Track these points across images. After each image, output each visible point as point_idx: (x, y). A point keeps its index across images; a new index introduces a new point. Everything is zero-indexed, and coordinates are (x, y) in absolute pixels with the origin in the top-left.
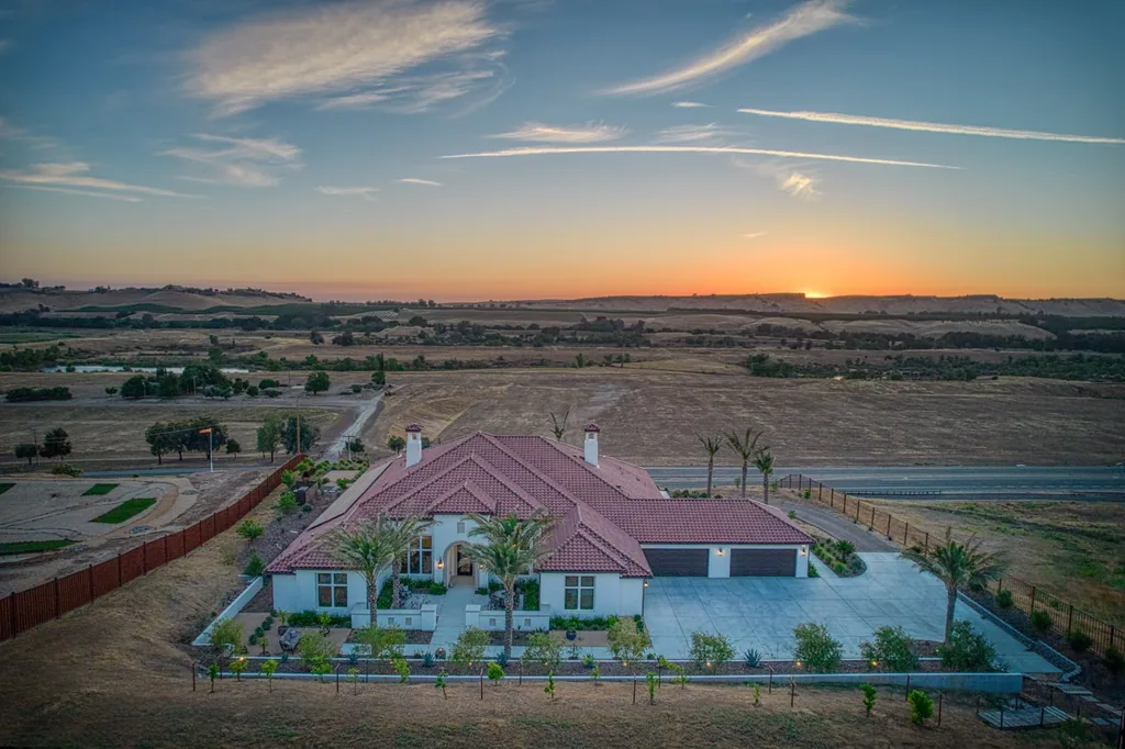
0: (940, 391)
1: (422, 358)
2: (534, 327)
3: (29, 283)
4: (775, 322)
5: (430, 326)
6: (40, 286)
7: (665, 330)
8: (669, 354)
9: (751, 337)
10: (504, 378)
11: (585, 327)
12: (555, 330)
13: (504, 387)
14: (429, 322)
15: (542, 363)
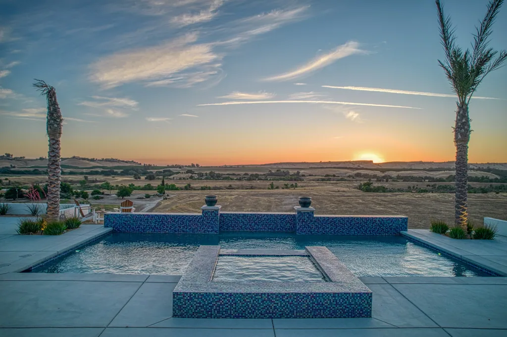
0: (474, 198)
1: (189, 185)
2: (246, 174)
3: (8, 155)
4: (363, 172)
5: (196, 174)
6: (13, 157)
7: (310, 175)
8: (317, 184)
9: (353, 178)
10: (232, 193)
11: (271, 174)
12: (257, 176)
13: (233, 197)
14: (195, 172)
15: (252, 188)
